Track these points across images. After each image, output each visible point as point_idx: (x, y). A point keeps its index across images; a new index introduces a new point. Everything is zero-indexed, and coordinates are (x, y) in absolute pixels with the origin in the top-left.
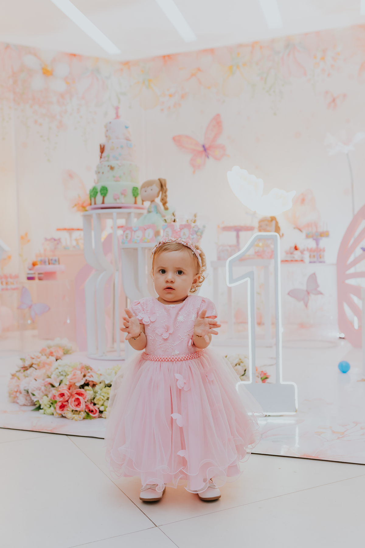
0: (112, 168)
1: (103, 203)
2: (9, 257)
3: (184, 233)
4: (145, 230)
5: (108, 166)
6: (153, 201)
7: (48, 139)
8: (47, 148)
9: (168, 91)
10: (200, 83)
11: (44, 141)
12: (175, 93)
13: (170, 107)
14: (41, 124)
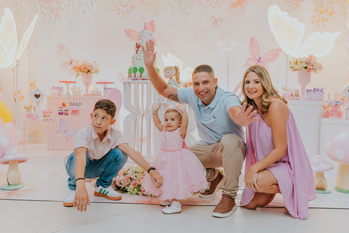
1: (141, 77)
2: (23, 97)
6: (171, 78)
7: (49, 24)
8: (48, 29)
9: (123, 3)
10: (143, 1)
11: (47, 24)
12: (127, 5)
13: (123, 12)
14: (45, 14)
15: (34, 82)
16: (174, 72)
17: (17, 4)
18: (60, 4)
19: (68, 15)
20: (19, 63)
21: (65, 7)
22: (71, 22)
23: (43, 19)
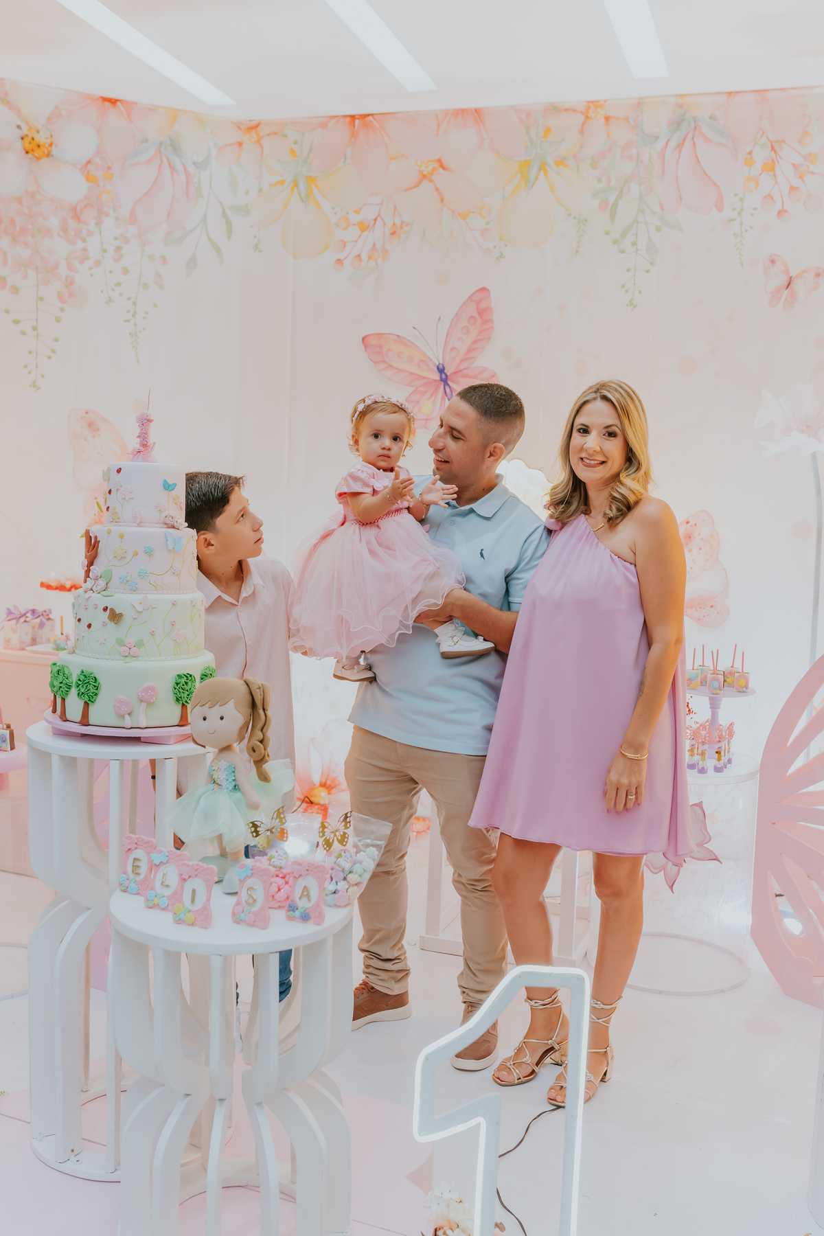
0: (115, 617)
1: (85, 721)
3: (305, 888)
4: (185, 880)
5: (105, 609)
6: (225, 750)
7: (35, 328)
8: (30, 352)
9: (358, 212)
10: (442, 200)
11: (23, 333)
12: (375, 220)
13: (359, 257)
14: (15, 290)
16: (235, 716)
18: (84, 240)
19: (118, 284)
21: (105, 251)
22: (134, 315)
23: (7, 312)
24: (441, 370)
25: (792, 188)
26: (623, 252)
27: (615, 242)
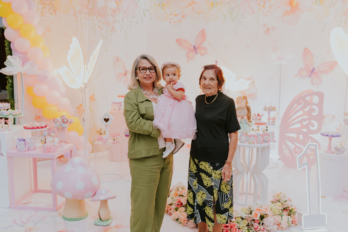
2: (84, 110)
6: (243, 118)
7: (106, 38)
8: (105, 43)
9: (174, 12)
10: (194, 10)
11: (104, 39)
12: (179, 14)
13: (175, 22)
14: (102, 29)
15: (93, 96)
17: (77, 22)
18: (116, 17)
19: (123, 27)
20: (86, 86)
21: (120, 20)
22: (126, 34)
23: (101, 34)
24: (194, 47)
25: (268, 11)
26: (234, 22)
27: (232, 20)
